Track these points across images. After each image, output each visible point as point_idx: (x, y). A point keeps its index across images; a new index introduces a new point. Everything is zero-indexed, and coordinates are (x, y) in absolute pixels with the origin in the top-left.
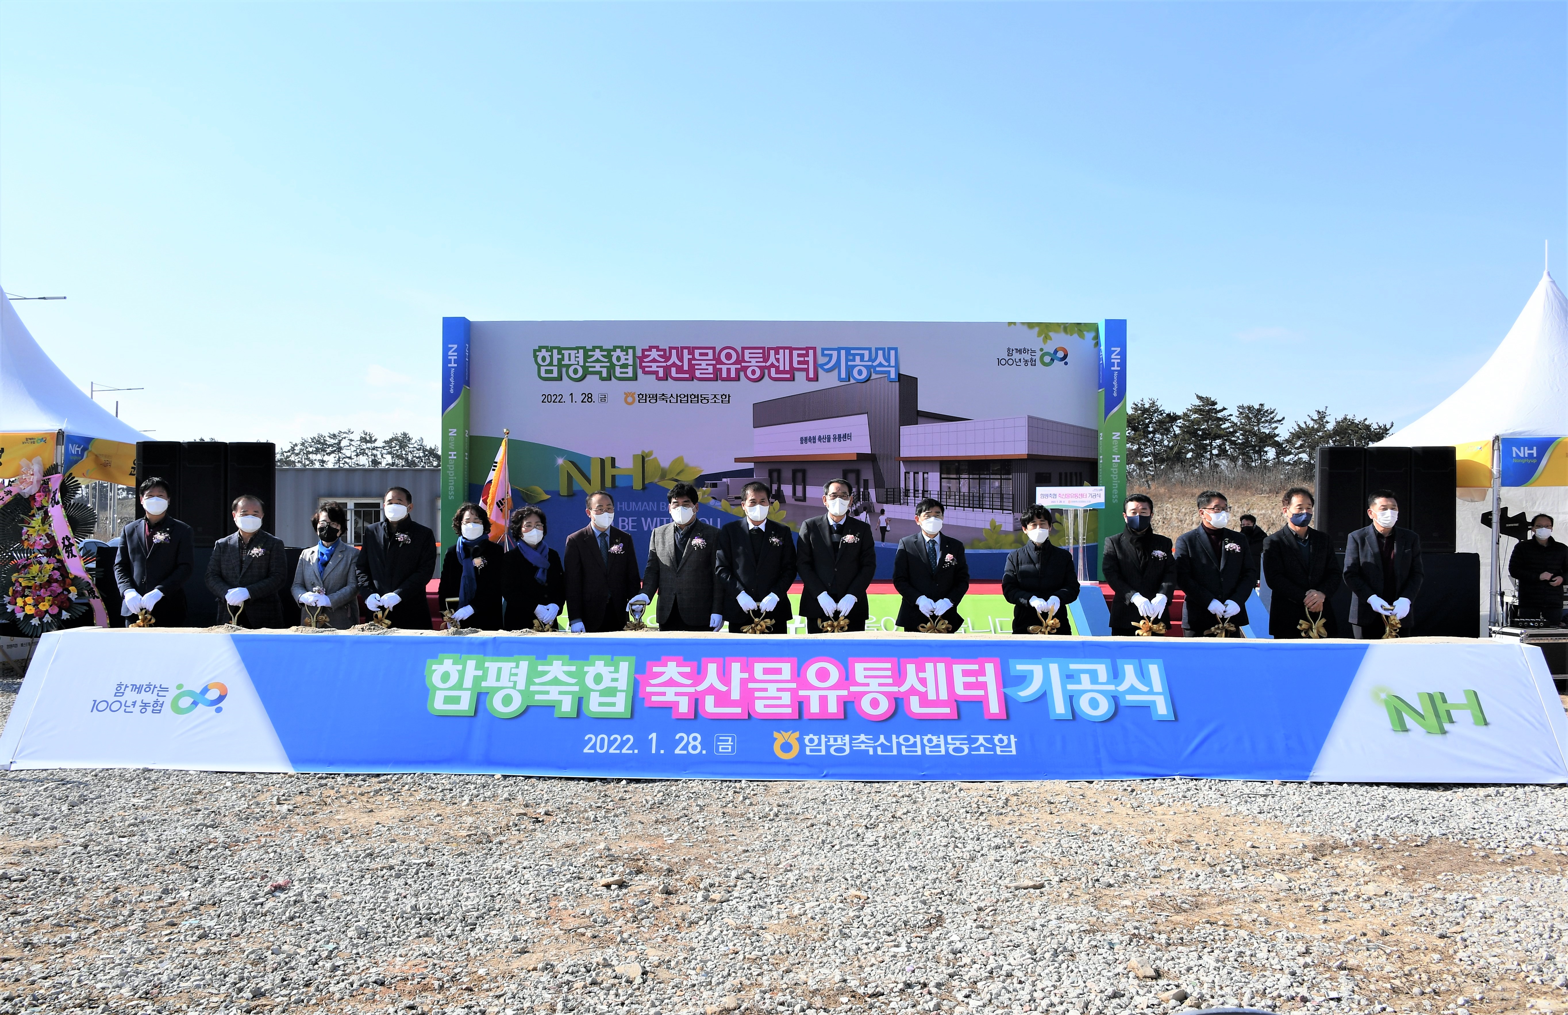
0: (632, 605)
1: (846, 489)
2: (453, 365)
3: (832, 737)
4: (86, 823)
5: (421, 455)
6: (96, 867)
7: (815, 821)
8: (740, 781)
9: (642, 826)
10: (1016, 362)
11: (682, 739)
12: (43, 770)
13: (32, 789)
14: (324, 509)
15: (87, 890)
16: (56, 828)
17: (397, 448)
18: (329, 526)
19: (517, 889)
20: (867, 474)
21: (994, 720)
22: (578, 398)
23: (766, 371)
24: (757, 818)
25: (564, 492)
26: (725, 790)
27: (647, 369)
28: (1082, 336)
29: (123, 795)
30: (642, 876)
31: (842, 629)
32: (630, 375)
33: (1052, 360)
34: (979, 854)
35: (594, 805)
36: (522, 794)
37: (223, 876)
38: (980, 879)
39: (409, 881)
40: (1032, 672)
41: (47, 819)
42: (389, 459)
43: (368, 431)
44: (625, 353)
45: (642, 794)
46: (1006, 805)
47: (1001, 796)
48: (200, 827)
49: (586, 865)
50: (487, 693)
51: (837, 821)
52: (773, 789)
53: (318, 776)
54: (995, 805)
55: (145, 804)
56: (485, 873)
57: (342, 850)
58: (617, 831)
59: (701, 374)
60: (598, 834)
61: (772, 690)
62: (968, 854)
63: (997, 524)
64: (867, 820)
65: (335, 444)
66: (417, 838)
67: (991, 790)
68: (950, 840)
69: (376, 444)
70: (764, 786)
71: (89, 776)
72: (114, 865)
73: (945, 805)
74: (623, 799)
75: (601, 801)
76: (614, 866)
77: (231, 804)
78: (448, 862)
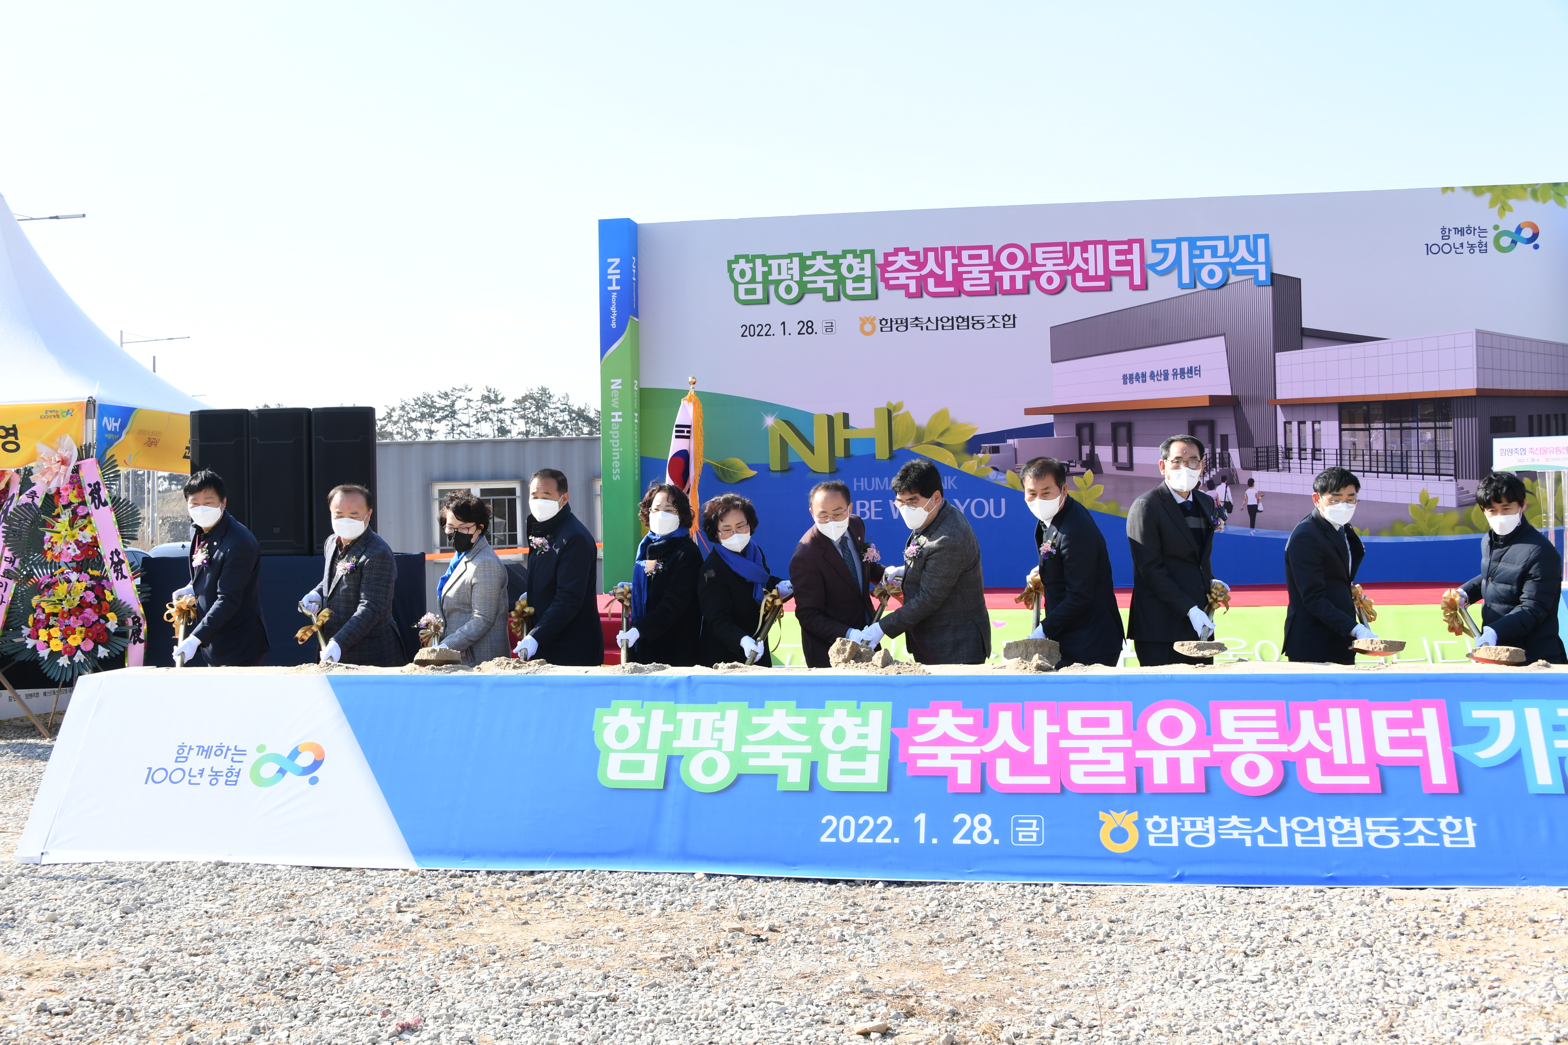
1: (1195, 452)
2: (614, 287)
3: (1187, 821)
4: (146, 936)
5: (567, 418)
6: (163, 997)
7: (1166, 945)
8: (1052, 885)
9: (910, 948)
10: (1456, 249)
11: (962, 822)
12: (84, 864)
13: (71, 889)
15: (152, 1028)
16: (106, 943)
17: (533, 409)
19: (737, 1036)
20: (1226, 426)
21: (1439, 794)
22: (793, 328)
23: (1069, 278)
24: (1079, 939)
25: (775, 465)
26: (1030, 897)
27: (892, 282)
28: (1561, 202)
29: (191, 897)
30: (913, 1021)
32: (868, 291)
33: (1514, 242)
34: (1424, 997)
35: (839, 918)
36: (735, 900)
37: (332, 1011)
38: (1427, 1035)
39: (585, 1022)
40: (1496, 721)
41: (94, 930)
42: (521, 425)
43: (492, 386)
44: (859, 260)
45: (907, 903)
46: (1463, 924)
47: (1454, 910)
48: (296, 943)
49: (833, 1004)
50: (682, 757)
51: (1200, 945)
52: (1100, 897)
53: (449, 873)
54: (1445, 924)
55: (221, 910)
56: (689, 1012)
57: (489, 977)
58: (873, 955)
59: (972, 285)
60: (847, 959)
61: (1096, 750)
62: (1406, 996)
63: (1431, 497)
64: (1245, 944)
65: (446, 406)
66: (591, 962)
67: (1438, 901)
68: (1377, 976)
69: (504, 405)
70: (1087, 892)
71: (145, 871)
72: (186, 993)
73: (1365, 922)
74: (881, 910)
75: (848, 911)
76: (873, 1006)
77: (335, 911)
78: (636, 996)
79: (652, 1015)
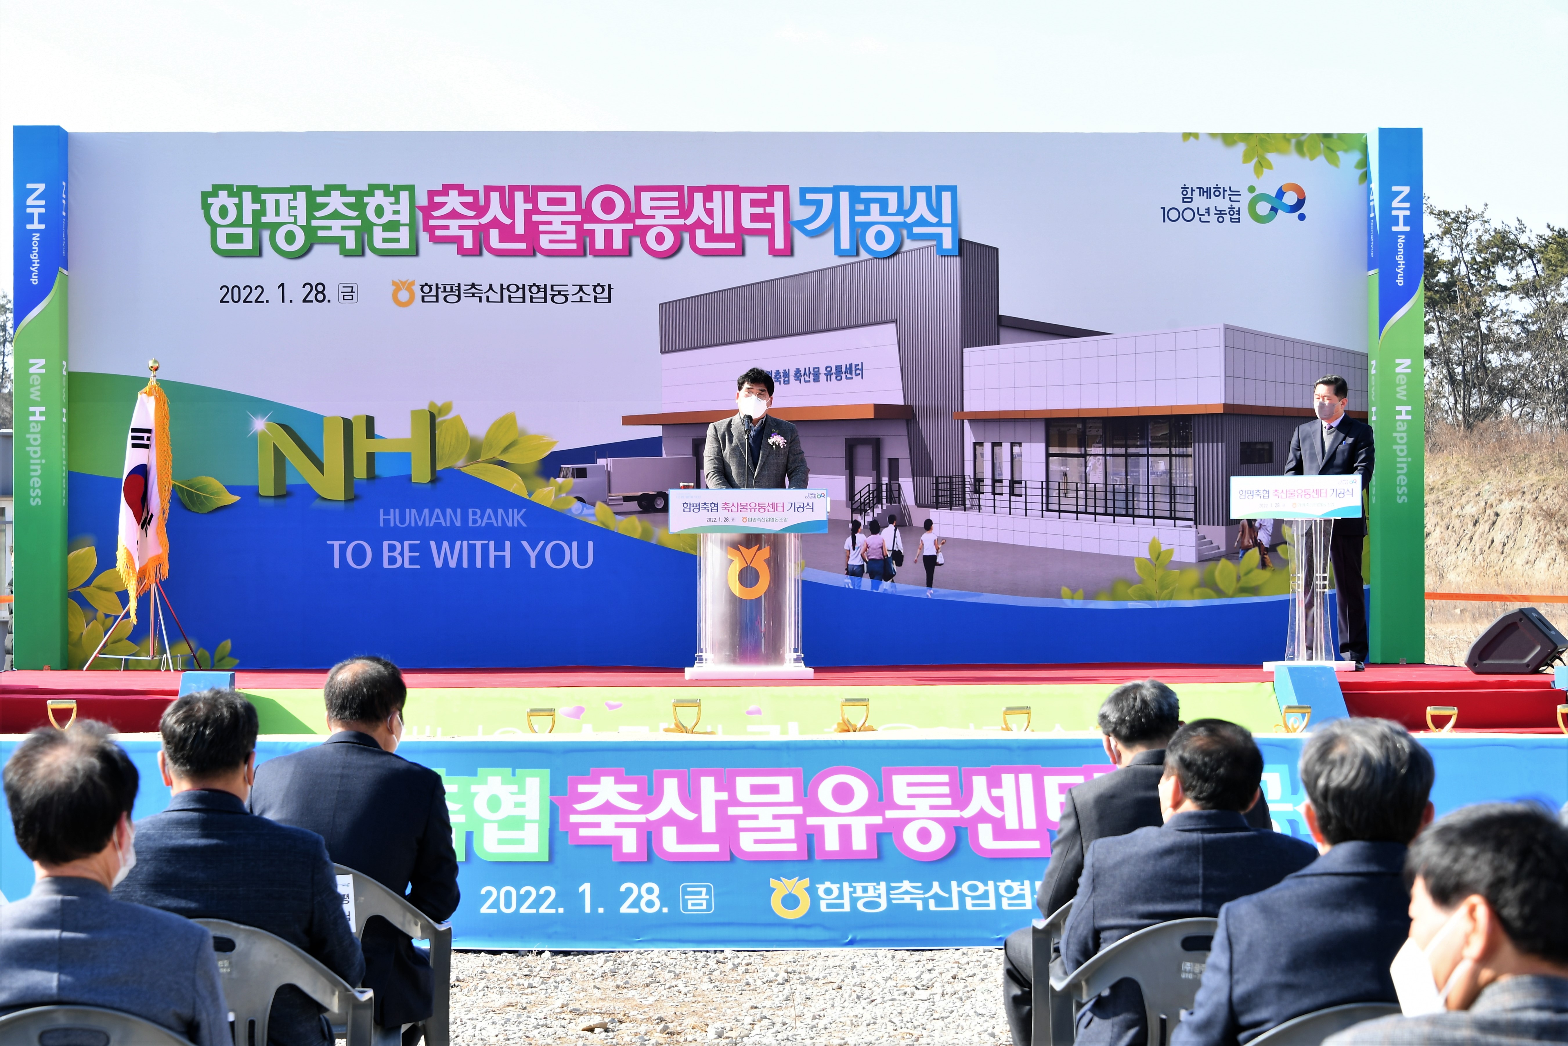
2: (36, 226)
3: (859, 886)
8: (723, 951)
10: (1201, 216)
11: (630, 891)
20: (897, 447)
22: (296, 292)
23: (686, 236)
25: (267, 488)
26: (703, 960)
27: (438, 233)
28: (1333, 160)
30: (627, 1024)
32: (404, 244)
33: (1274, 210)
44: (392, 199)
52: (773, 961)
59: (551, 241)
61: (765, 817)
63: (1163, 548)
64: (916, 982)
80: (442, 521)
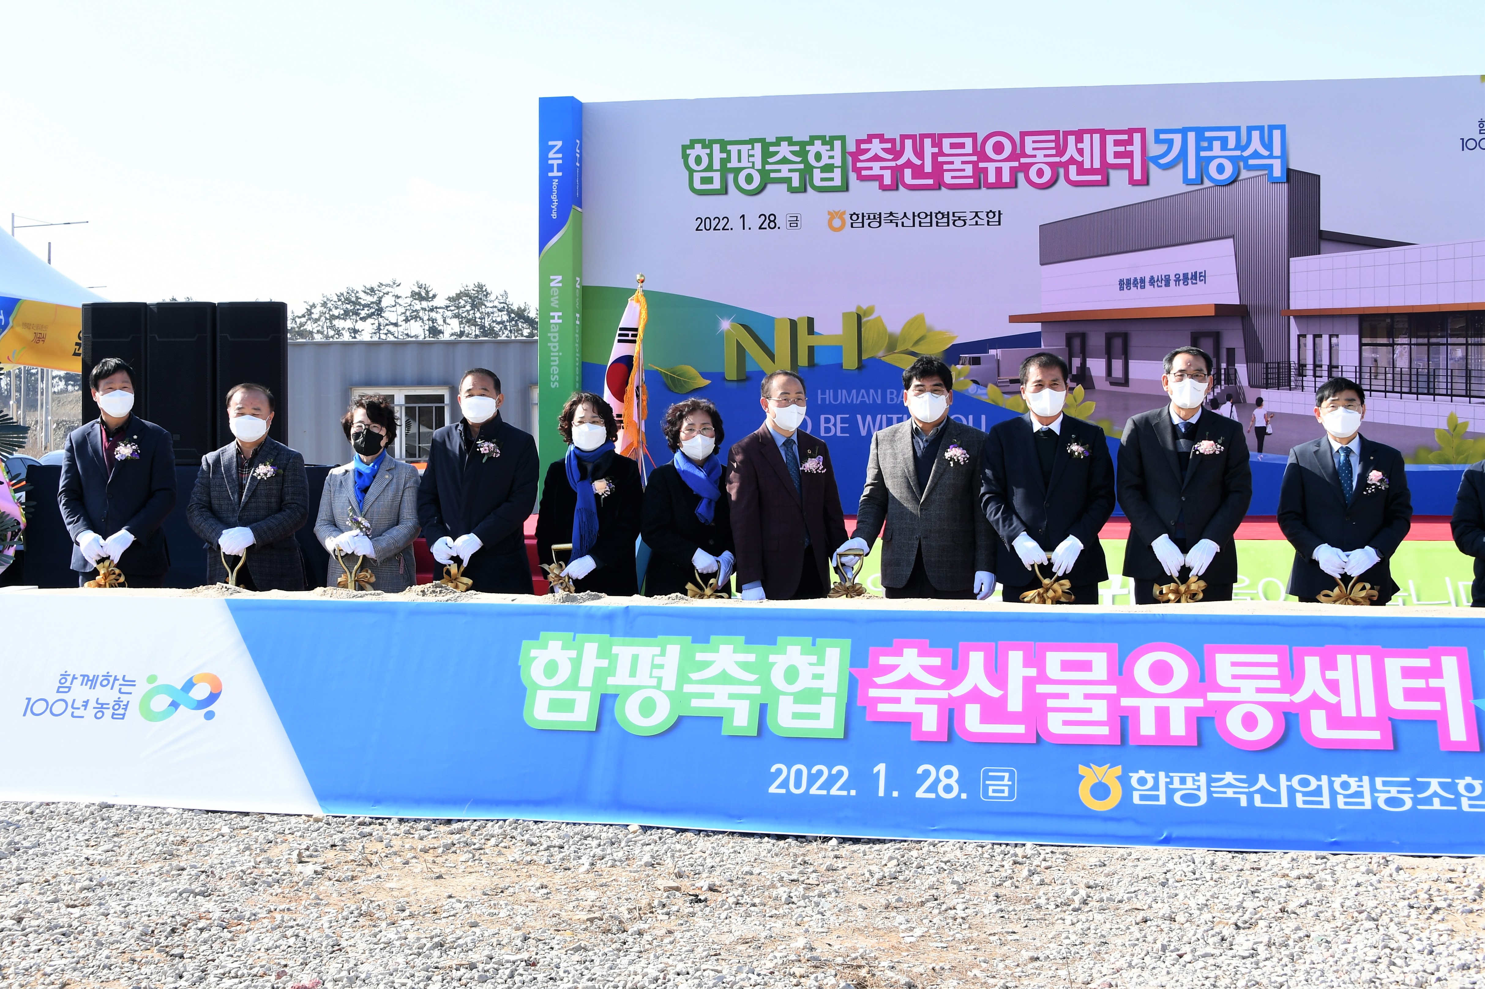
0: (841, 555)
1: (1202, 364)
2: (555, 173)
3: (1176, 777)
4: (20, 884)
5: (505, 318)
6: (35, 952)
7: (1149, 914)
8: (1024, 845)
9: (864, 912)
11: (927, 773)
14: (360, 404)
17: (468, 307)
18: (368, 430)
20: (1233, 339)
21: (1457, 752)
22: (753, 221)
23: (1062, 171)
24: (1052, 906)
25: (731, 374)
26: (999, 858)
27: (864, 173)
29: (71, 842)
31: (1193, 597)
32: (838, 182)
34: (1433, 978)
35: (787, 878)
36: (673, 856)
37: (222, 971)
42: (455, 326)
43: (422, 282)
44: (828, 147)
45: (863, 862)
46: (1480, 897)
47: (1471, 882)
48: (184, 895)
49: (776, 973)
50: (616, 696)
51: (1187, 915)
52: (1078, 860)
53: (358, 821)
54: (1460, 897)
55: (104, 857)
56: (617, 980)
57: (396, 937)
58: (823, 920)
59: (953, 178)
60: (794, 923)
61: (1076, 696)
62: (1414, 977)
63: (1460, 421)
64: (1237, 915)
65: (372, 303)
66: (510, 922)
67: (1453, 871)
68: (1382, 953)
69: (435, 303)
70: (1063, 854)
71: (22, 812)
72: (61, 948)
73: (1371, 893)
74: (833, 870)
75: (797, 870)
76: (821, 976)
77: (229, 860)
78: (559, 961)
79: (575, 982)
80: (866, 399)
